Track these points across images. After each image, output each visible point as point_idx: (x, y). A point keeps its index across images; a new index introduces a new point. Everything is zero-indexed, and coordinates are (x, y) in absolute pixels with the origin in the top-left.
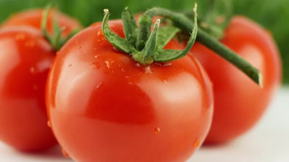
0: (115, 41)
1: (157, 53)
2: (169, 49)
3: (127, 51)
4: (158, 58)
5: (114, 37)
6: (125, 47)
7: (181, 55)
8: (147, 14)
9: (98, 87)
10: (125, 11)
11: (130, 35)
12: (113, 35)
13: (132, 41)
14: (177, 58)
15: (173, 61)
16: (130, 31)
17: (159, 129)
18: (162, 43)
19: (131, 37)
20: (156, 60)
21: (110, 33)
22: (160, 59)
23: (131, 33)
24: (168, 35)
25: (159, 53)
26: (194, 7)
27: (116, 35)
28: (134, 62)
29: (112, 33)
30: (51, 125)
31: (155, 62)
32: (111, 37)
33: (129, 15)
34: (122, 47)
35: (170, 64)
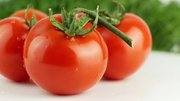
0: (57, 25)
1: (78, 31)
2: (84, 29)
3: (62, 29)
4: (78, 33)
5: (56, 23)
6: (62, 28)
7: (89, 32)
8: (74, 11)
9: (47, 47)
10: (63, 9)
11: (65, 22)
12: (56, 22)
13: (66, 25)
14: (87, 33)
15: (86, 35)
16: (65, 19)
17: (77, 69)
18: (81, 26)
19: (65, 23)
20: (77, 34)
21: (54, 21)
22: (79, 34)
23: (66, 20)
24: (85, 22)
25: (79, 31)
26: (97, 7)
27: (57, 22)
28: (66, 35)
29: (55, 21)
30: (25, 67)
31: (76, 35)
32: (55, 22)
33: (65, 11)
34: (60, 28)
35: (85, 36)
